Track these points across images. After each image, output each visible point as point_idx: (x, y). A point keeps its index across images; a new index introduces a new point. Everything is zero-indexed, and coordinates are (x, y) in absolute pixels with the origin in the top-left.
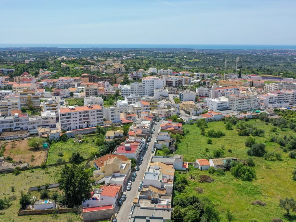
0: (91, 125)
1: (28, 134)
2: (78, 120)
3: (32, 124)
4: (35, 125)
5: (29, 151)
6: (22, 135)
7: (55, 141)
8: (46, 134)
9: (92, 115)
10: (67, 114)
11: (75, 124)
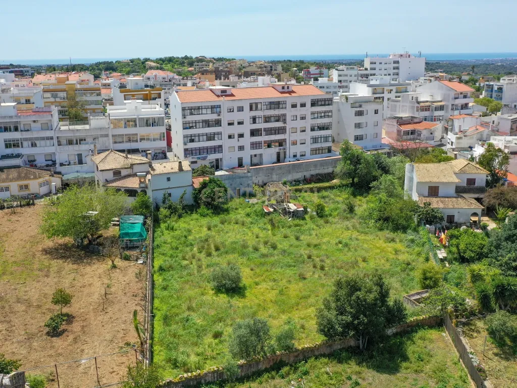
0: (292, 155)
1: (56, 182)
2: (247, 134)
3: (70, 142)
4: (83, 148)
5: (45, 260)
6: (26, 187)
7: (173, 210)
8: (131, 179)
9: (295, 118)
10: (206, 108)
11: (237, 149)
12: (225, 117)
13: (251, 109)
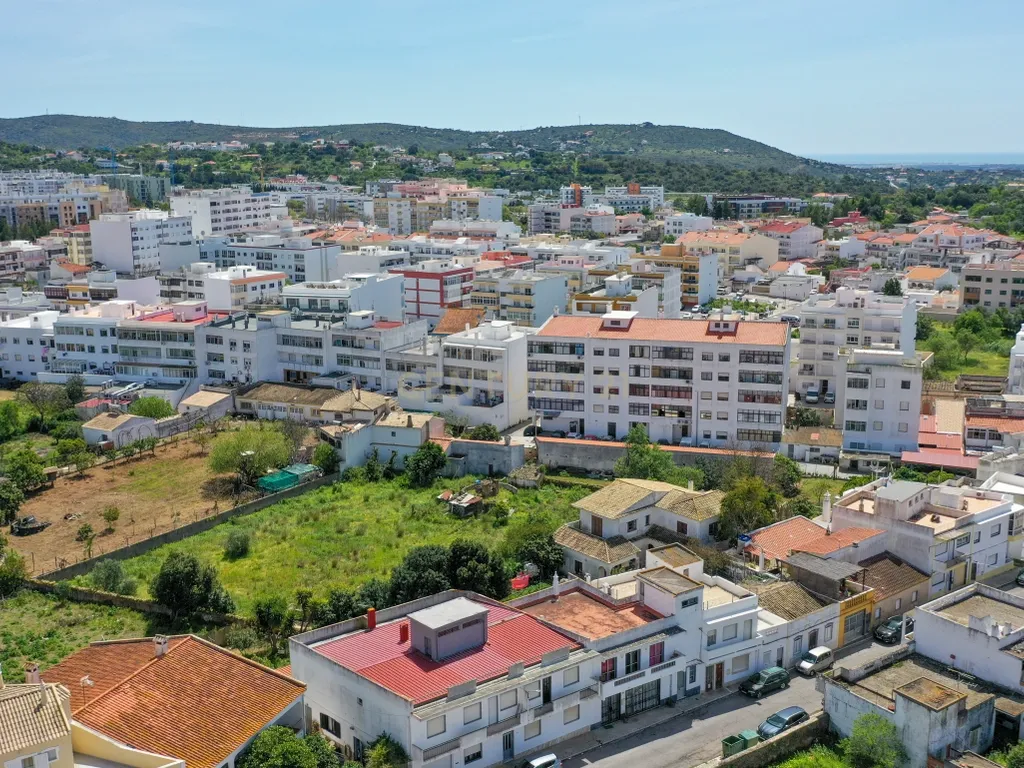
0: (701, 434)
3: (401, 368)
10: (564, 346)
11: (607, 409)
12: (590, 361)
13: (632, 355)
